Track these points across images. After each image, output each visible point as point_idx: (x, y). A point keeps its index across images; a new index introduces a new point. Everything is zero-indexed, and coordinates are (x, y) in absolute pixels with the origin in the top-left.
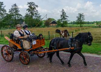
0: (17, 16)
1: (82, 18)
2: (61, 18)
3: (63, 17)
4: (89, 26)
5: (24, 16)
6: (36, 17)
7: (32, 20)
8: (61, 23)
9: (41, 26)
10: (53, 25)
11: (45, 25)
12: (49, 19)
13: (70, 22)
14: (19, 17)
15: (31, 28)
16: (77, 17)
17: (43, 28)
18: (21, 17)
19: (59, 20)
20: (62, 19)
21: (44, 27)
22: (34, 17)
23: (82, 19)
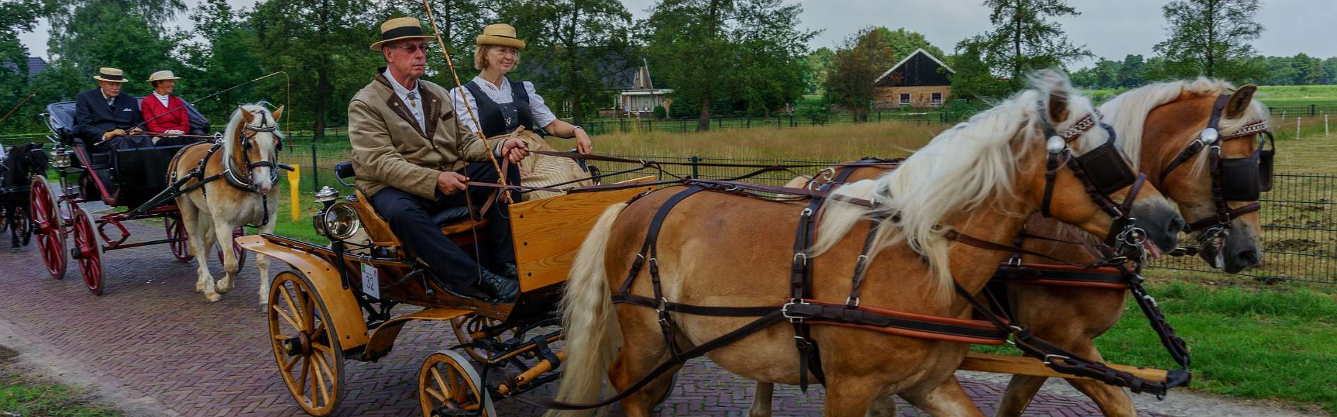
0: (583, 17)
1: (1233, 14)
2: (992, 29)
3: (1017, 19)
4: (1312, 110)
5: (647, 16)
6: (750, 28)
7: (710, 53)
8: (995, 72)
9: (788, 110)
10: (913, 101)
11: (828, 100)
12: (874, 40)
13: (1089, 64)
14: (598, 28)
15: (704, 127)
16: (1169, 12)
17: (807, 128)
18: (618, 23)
19: (974, 49)
20: (1000, 39)
21: (817, 116)
22: (731, 25)
23: (1224, 27)
